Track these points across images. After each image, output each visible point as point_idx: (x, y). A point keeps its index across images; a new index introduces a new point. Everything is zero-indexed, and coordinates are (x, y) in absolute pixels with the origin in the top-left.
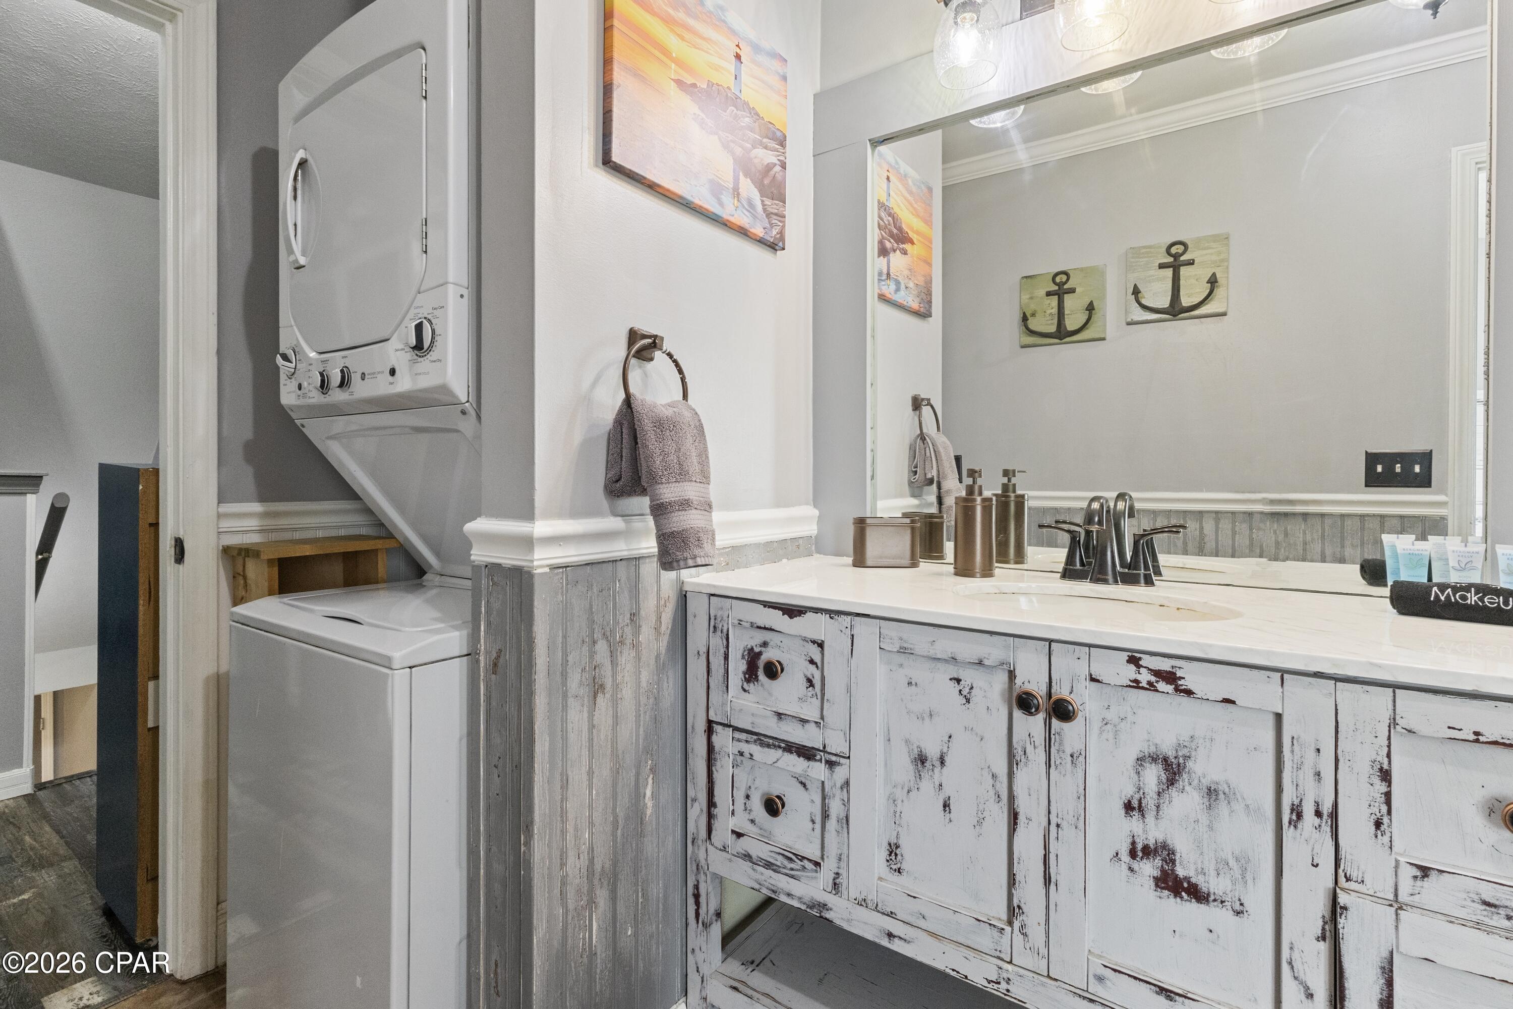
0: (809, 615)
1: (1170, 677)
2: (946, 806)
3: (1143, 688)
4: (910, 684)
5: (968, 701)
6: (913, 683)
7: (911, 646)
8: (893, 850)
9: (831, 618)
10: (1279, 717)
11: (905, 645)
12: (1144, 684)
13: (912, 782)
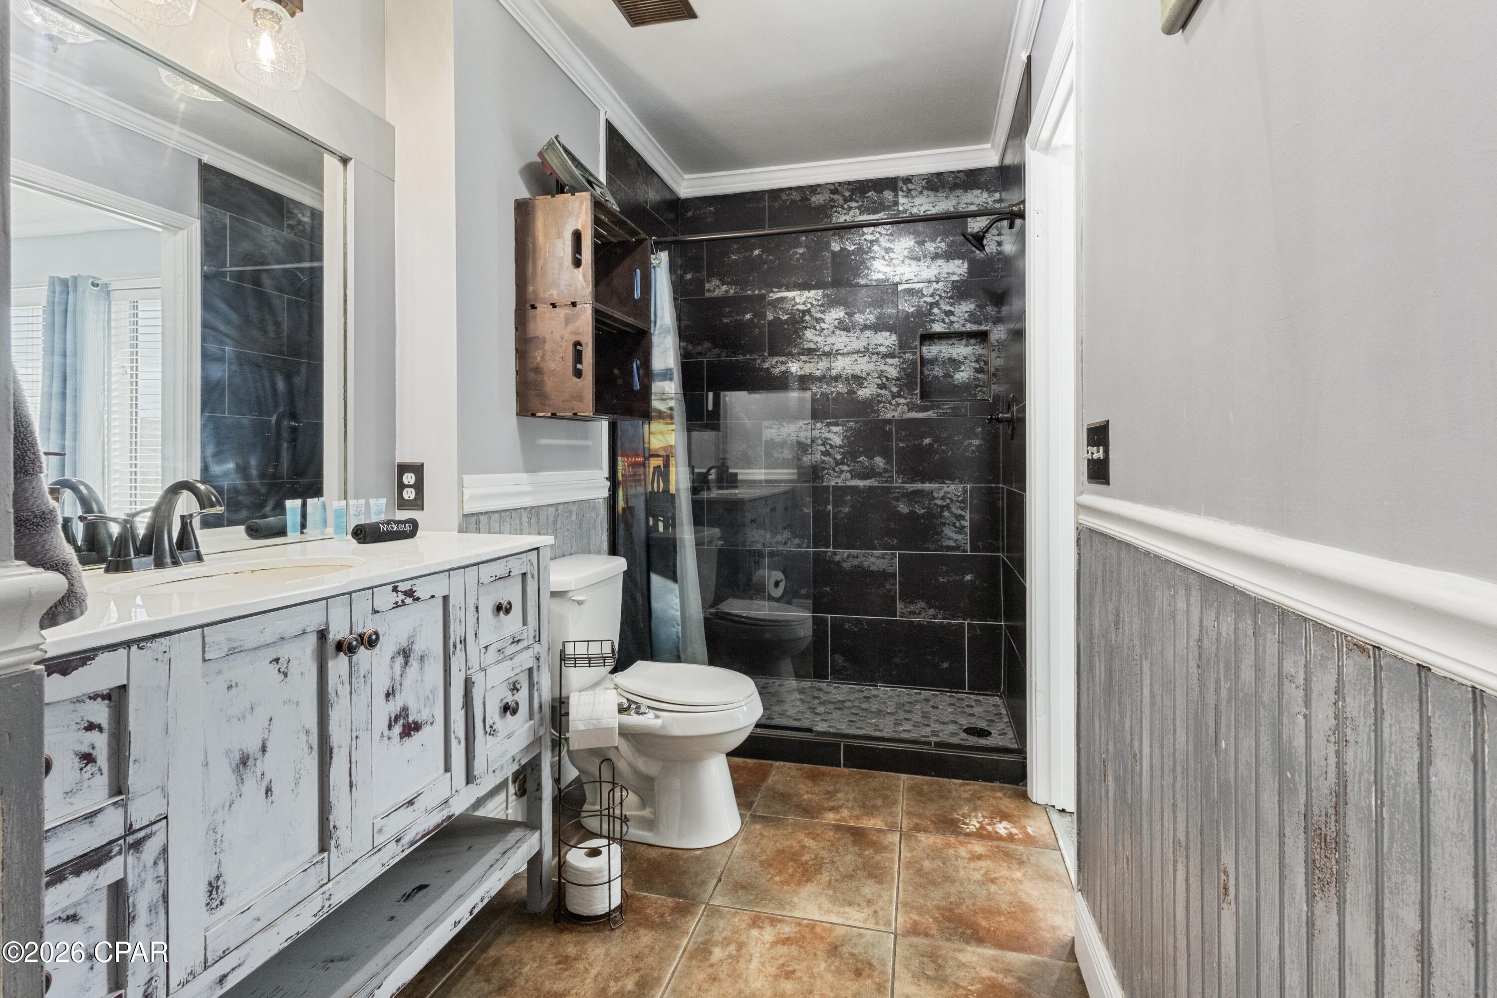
0: (102, 657)
1: (409, 593)
2: (268, 791)
3: (400, 606)
4: (230, 687)
5: (286, 675)
6: (234, 685)
7: (242, 643)
8: (213, 887)
9: (140, 648)
10: (446, 599)
11: (235, 645)
12: (400, 603)
13: (234, 795)
